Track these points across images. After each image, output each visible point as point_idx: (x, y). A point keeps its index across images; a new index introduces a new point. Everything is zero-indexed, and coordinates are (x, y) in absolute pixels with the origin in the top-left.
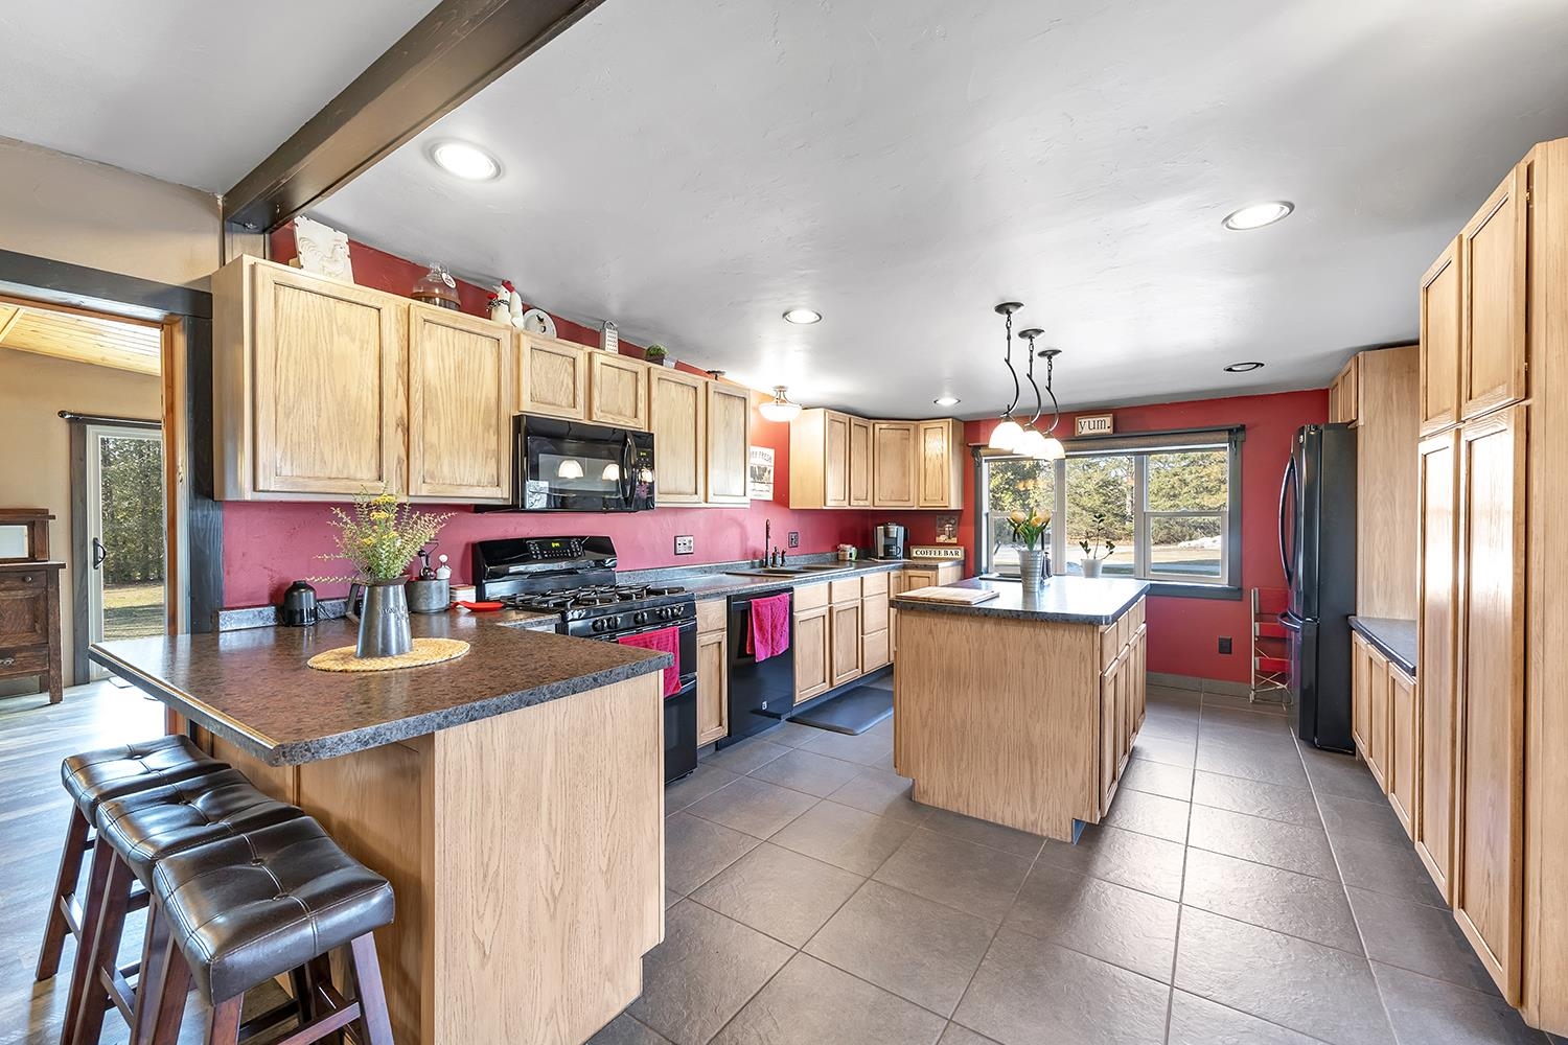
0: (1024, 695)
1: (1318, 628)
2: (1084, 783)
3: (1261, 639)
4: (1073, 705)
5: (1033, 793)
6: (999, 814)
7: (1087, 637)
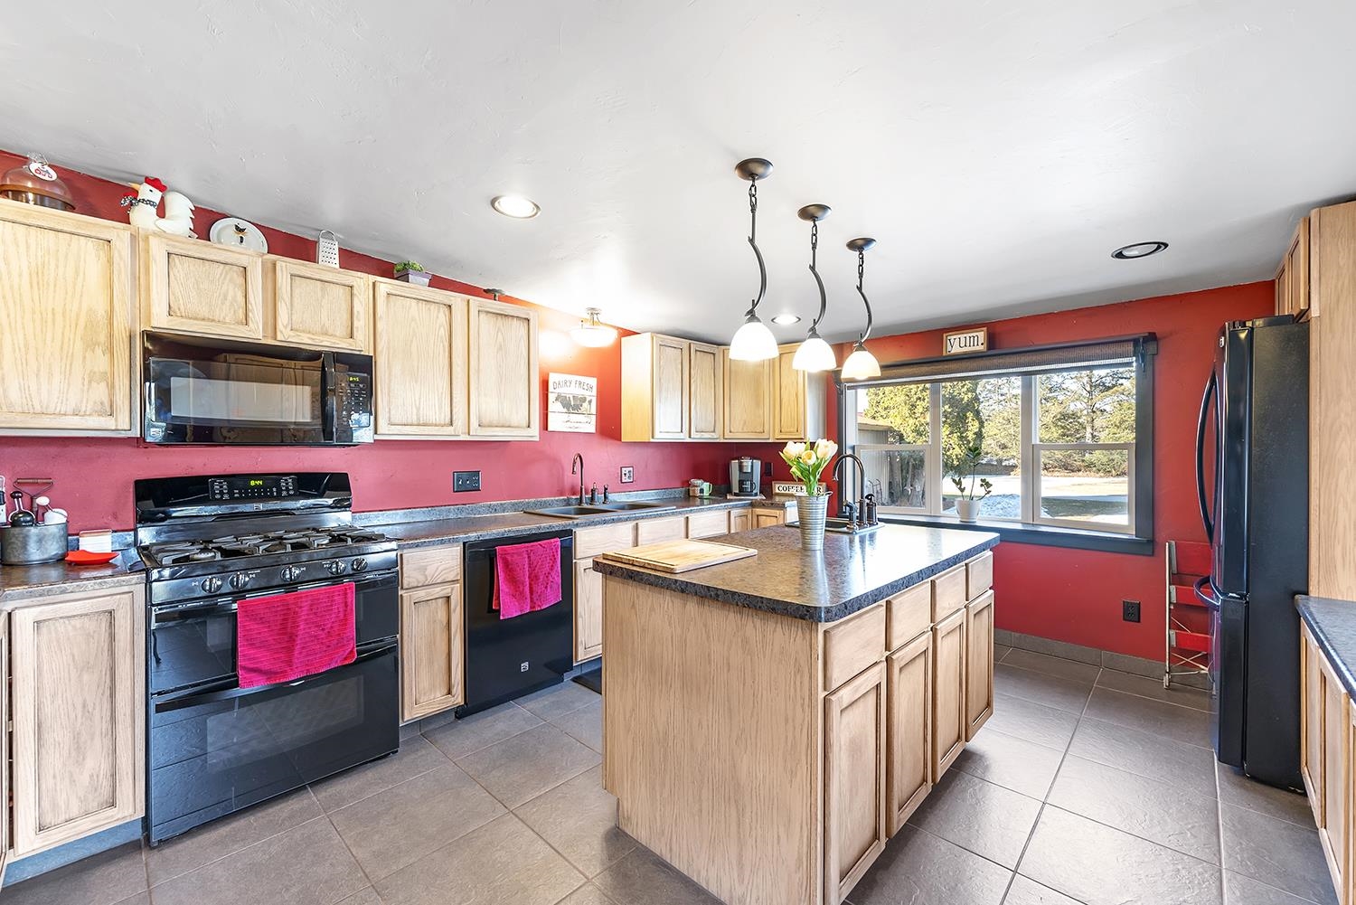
0: (730, 710)
1: (1247, 608)
2: (800, 859)
3: (1178, 606)
4: (787, 737)
5: (740, 856)
6: (703, 873)
7: (804, 638)
